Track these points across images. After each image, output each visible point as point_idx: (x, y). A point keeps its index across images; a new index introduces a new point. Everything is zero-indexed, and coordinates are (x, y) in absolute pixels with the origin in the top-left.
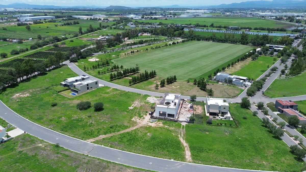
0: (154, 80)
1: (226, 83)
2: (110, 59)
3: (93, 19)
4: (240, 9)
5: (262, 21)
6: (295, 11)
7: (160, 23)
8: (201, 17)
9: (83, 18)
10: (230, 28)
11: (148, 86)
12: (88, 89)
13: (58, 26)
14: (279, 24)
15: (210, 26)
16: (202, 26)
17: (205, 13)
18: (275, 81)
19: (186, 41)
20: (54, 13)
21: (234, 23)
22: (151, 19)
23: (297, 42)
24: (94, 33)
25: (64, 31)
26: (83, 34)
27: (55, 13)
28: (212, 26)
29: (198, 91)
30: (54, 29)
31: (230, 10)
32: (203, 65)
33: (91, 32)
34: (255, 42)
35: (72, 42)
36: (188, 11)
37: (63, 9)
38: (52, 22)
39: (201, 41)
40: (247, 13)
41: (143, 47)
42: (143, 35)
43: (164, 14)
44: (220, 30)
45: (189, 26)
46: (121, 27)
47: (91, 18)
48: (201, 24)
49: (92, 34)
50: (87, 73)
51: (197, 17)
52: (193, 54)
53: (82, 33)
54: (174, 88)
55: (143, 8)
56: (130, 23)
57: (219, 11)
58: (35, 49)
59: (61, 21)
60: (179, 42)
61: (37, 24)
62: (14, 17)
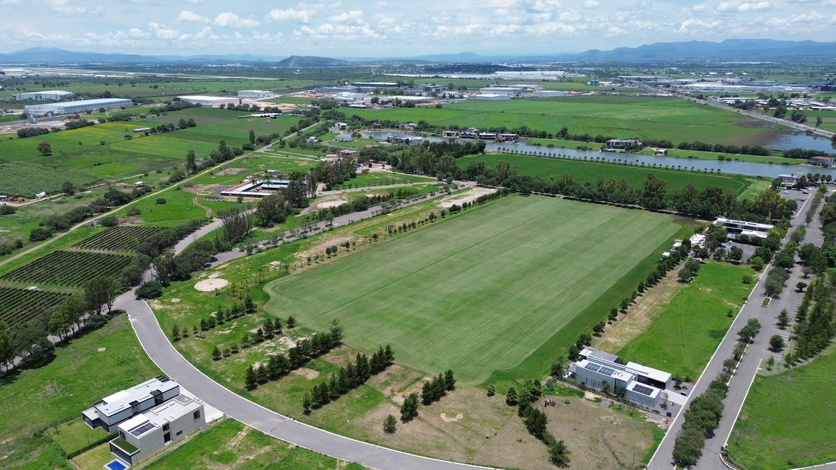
0: (386, 383)
1: (609, 396)
2: (262, 279)
3: (236, 105)
4: (638, 67)
5: (698, 111)
6: (783, 74)
7: (420, 123)
8: (532, 99)
9: (210, 104)
10: (614, 145)
11: (362, 413)
12: (167, 438)
13: (134, 136)
14: (745, 123)
15: (559, 134)
16: (536, 135)
17: (544, 80)
18: (756, 384)
19: (490, 198)
20: (133, 82)
21: (623, 121)
22: (397, 105)
23: (803, 201)
24: (232, 166)
25: (146, 156)
26: (200, 170)
27: (137, 85)
28: (563, 134)
29: (521, 441)
30: (121, 149)
31: (611, 69)
32: (539, 305)
33: (223, 161)
34: (684, 206)
35: (162, 203)
36: (499, 74)
37: (162, 67)
38: (120, 120)
39: (532, 197)
40: (659, 81)
41: (365, 223)
42: (371, 170)
43: (434, 90)
44: (584, 149)
45: (500, 135)
46: (312, 142)
47: (232, 105)
48: (532, 127)
49: (226, 167)
50: (180, 351)
51: (523, 98)
52: (509, 252)
53: (196, 170)
54: (445, 423)
55: (380, 62)
56: (336, 125)
57: (583, 73)
58: (43, 239)
59: (145, 117)
60: (470, 204)
61: (75, 128)
62: (18, 99)
